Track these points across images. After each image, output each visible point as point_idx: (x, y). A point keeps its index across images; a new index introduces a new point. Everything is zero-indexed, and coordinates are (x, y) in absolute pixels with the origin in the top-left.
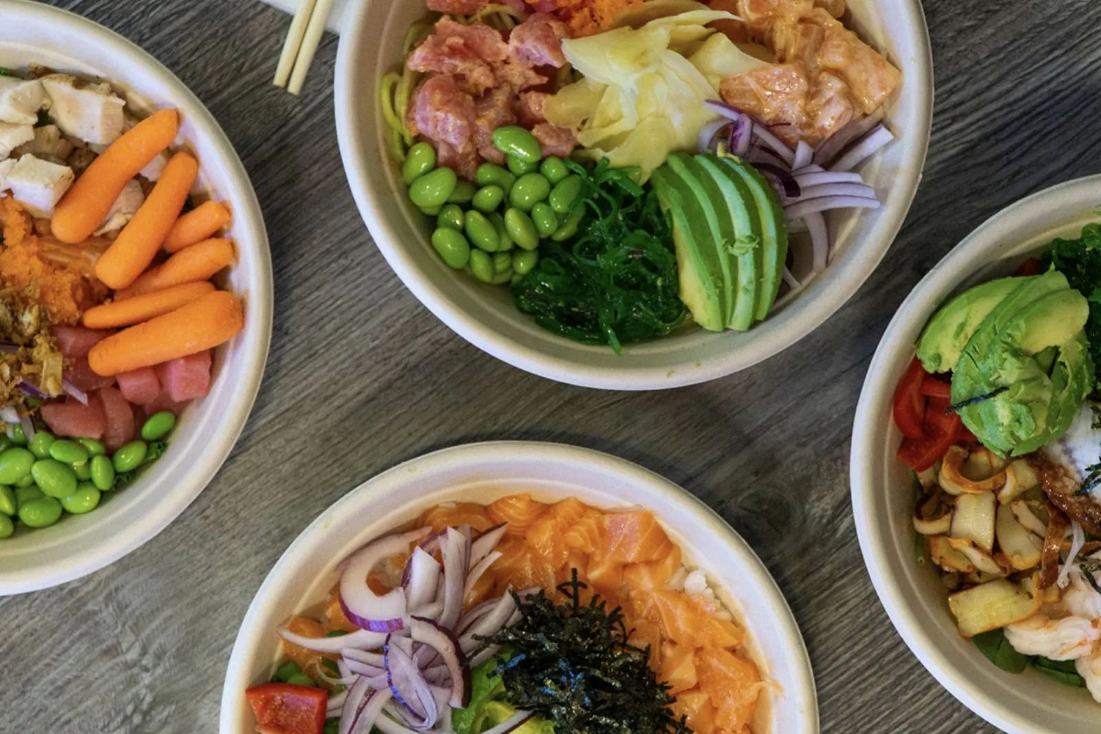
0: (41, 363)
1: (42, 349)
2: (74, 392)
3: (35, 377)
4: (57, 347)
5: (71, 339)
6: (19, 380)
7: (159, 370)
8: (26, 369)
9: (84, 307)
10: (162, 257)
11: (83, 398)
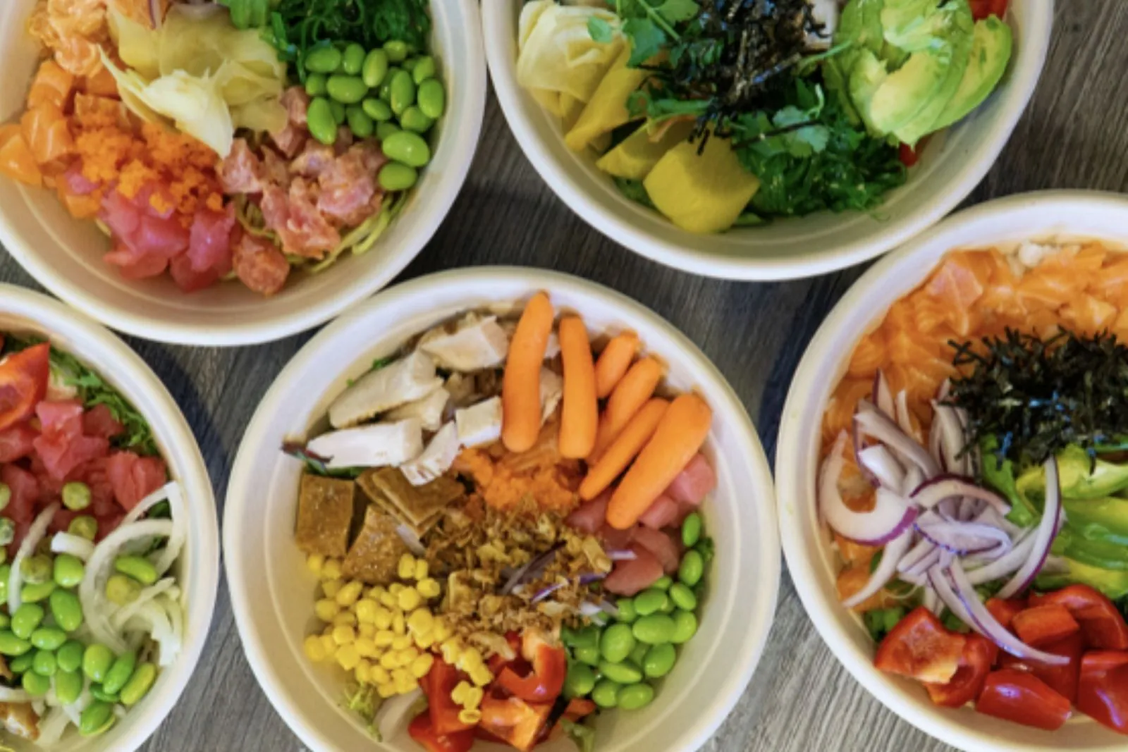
0: (581, 553)
1: (573, 543)
2: (619, 556)
3: (586, 568)
4: (583, 533)
5: (588, 520)
6: (577, 579)
7: (669, 493)
8: (574, 566)
9: (575, 488)
10: (603, 405)
11: (630, 555)
